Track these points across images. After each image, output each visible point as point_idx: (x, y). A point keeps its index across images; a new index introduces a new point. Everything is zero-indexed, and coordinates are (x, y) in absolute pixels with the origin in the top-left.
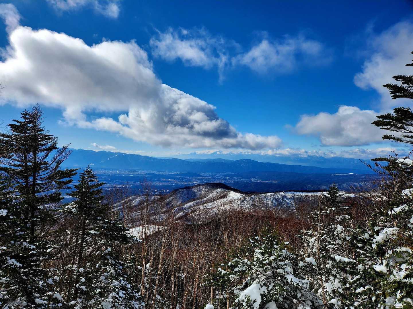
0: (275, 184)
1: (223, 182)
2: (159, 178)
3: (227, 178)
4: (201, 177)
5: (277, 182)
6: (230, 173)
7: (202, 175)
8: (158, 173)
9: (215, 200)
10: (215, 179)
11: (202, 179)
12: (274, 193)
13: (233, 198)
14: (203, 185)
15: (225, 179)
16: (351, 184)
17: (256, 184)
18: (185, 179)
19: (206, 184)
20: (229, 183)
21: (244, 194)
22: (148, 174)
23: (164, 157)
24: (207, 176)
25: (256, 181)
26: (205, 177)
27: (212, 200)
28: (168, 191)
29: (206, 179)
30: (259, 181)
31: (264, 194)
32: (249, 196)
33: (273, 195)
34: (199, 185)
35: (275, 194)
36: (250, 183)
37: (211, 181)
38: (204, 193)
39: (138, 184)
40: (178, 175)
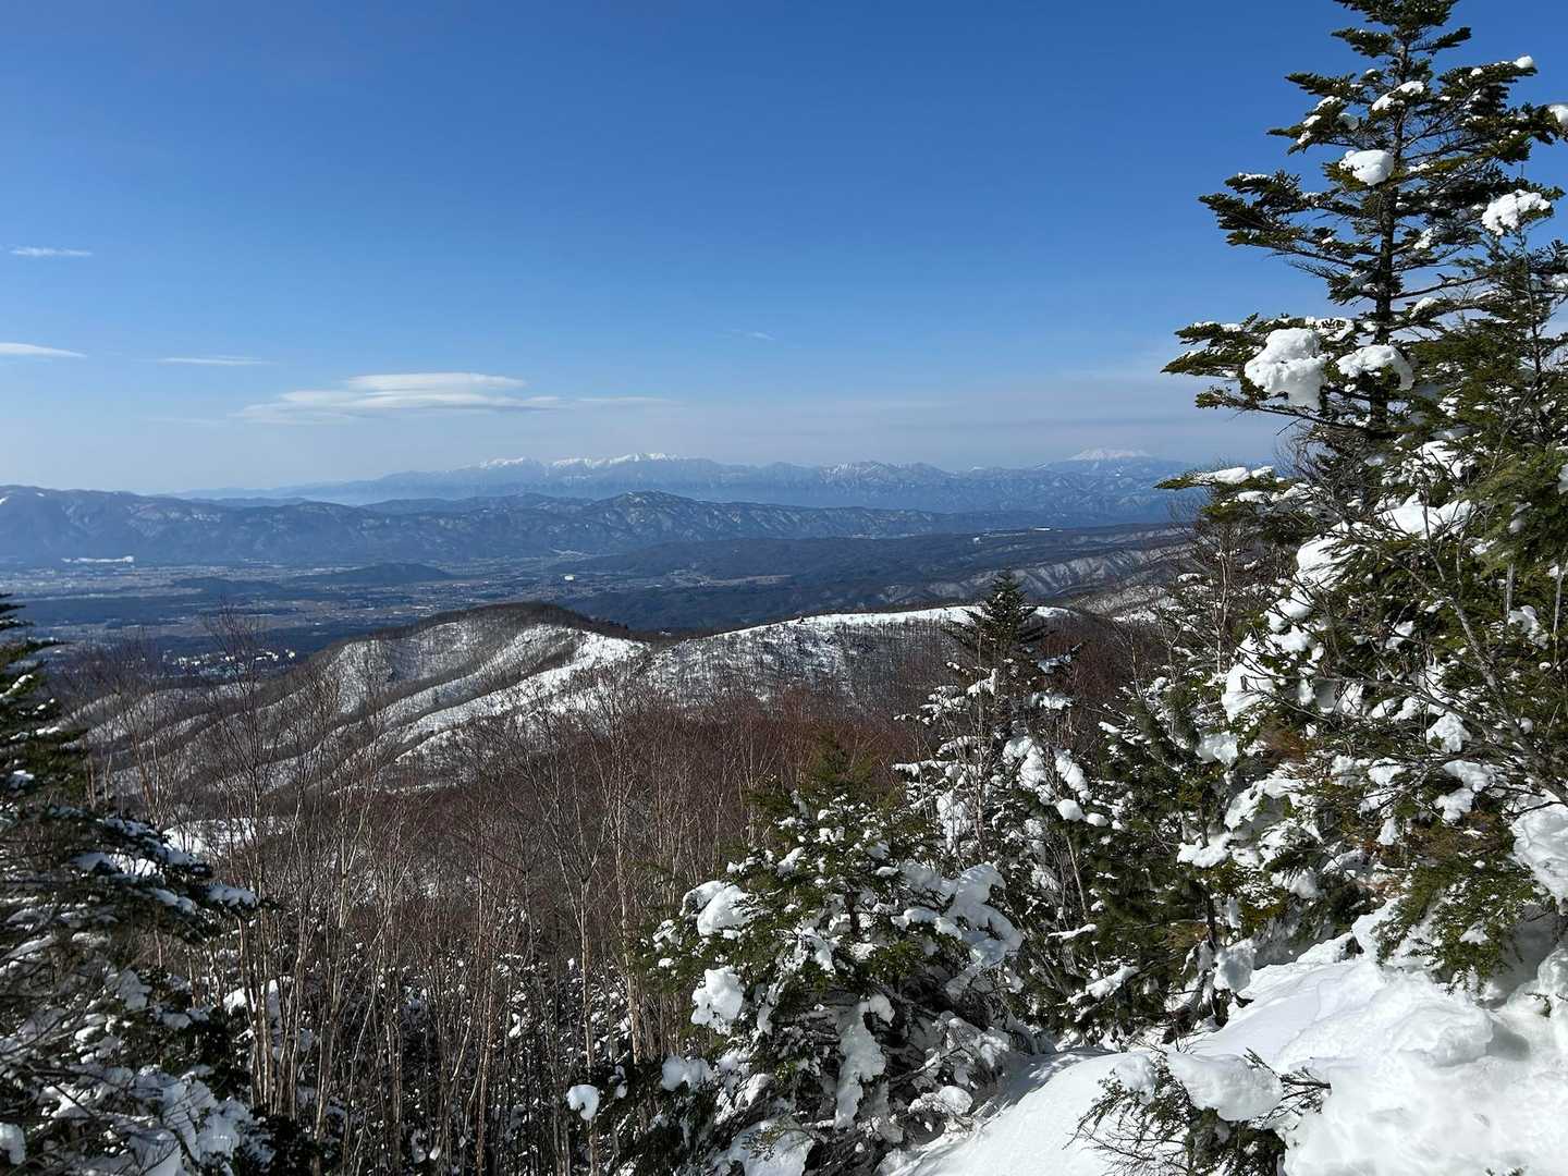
0: (770, 589)
1: (548, 594)
2: (244, 601)
3: (569, 578)
4: (447, 583)
5: (774, 579)
6: (581, 556)
7: (450, 571)
8: (236, 576)
9: (518, 678)
10: (512, 585)
11: (455, 591)
12: (763, 628)
13: (599, 660)
14: (458, 616)
15: (558, 583)
16: (1043, 572)
17: (691, 594)
18: (372, 593)
19: (475, 612)
20: (575, 601)
21: (643, 641)
22: (186, 583)
23: (259, 499)
24: (478, 577)
25: (692, 585)
26: (465, 578)
27: (506, 680)
28: (292, 655)
29: (473, 588)
30: (705, 581)
31: (726, 635)
32: (665, 646)
33: (762, 635)
34: (443, 618)
35: (769, 630)
36: (668, 593)
37: (495, 596)
38: (467, 651)
39: (132, 631)
40: (334, 577)
